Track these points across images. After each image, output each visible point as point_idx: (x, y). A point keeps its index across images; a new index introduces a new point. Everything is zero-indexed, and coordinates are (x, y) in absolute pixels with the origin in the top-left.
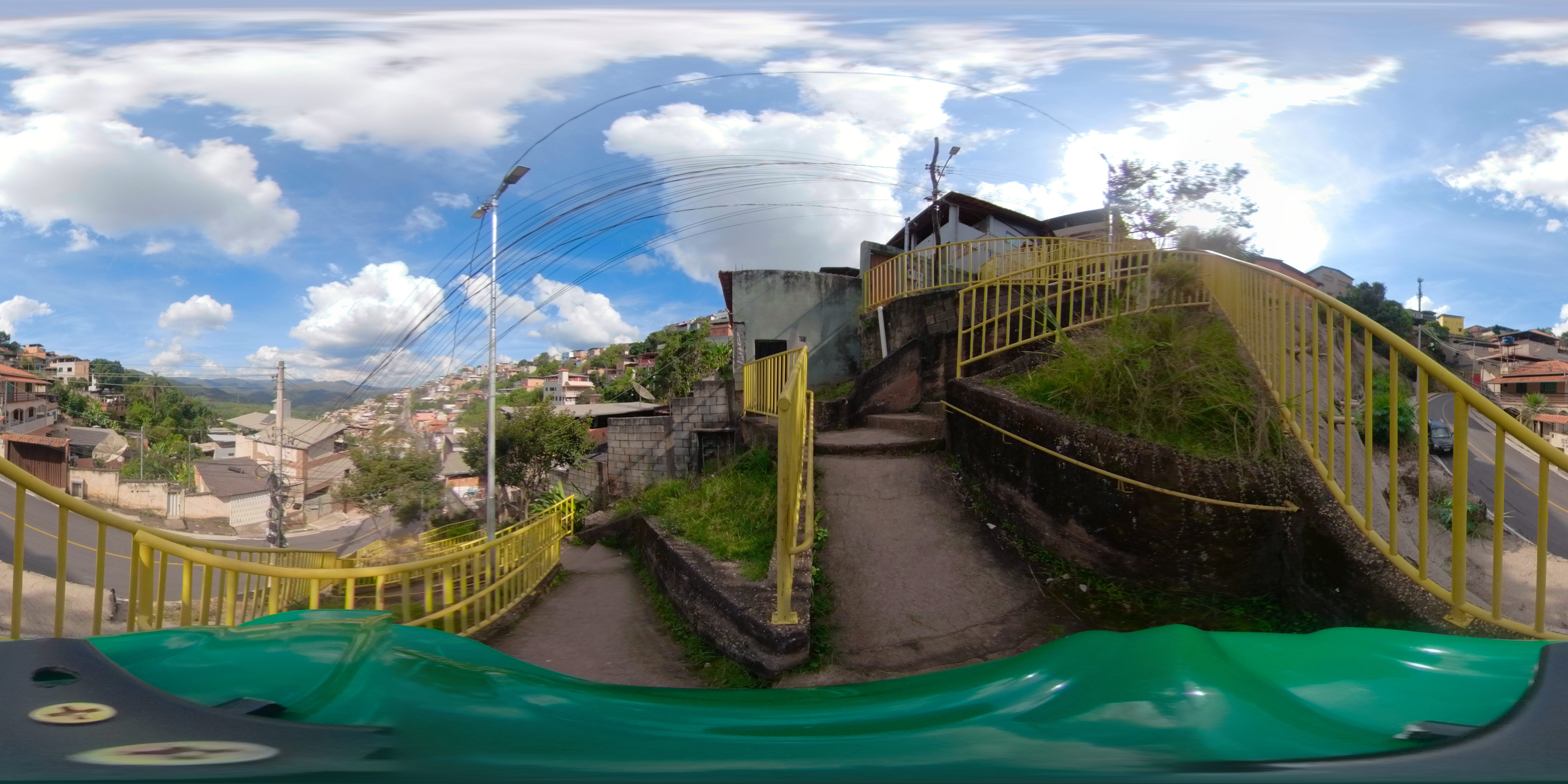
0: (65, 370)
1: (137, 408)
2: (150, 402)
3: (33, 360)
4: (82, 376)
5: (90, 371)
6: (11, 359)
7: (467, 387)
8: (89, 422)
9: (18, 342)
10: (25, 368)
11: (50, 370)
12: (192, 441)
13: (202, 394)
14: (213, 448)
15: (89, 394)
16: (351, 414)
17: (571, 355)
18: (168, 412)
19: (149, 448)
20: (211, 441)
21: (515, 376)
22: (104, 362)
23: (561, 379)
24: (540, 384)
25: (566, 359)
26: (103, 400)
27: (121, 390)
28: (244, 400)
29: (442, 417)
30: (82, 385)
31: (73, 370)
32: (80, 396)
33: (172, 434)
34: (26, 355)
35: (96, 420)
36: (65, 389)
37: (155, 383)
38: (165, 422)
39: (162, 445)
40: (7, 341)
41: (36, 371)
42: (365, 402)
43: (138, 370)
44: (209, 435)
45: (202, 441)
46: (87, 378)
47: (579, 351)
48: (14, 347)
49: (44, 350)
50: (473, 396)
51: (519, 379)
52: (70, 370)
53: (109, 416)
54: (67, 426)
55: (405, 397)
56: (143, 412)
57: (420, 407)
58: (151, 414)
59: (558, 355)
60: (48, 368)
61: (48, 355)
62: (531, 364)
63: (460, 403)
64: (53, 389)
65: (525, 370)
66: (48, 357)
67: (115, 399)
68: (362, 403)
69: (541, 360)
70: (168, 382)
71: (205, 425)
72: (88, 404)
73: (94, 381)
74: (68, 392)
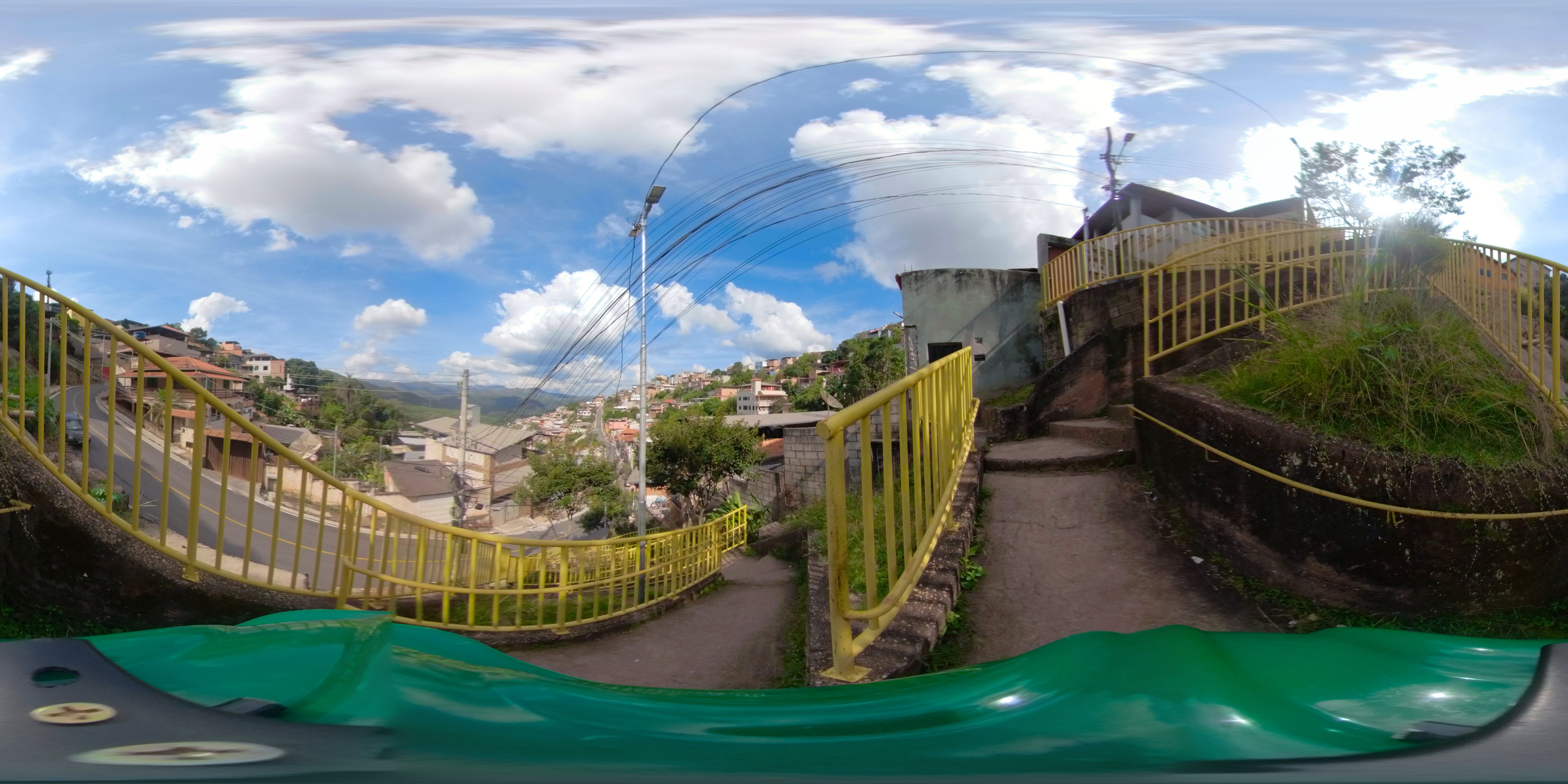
0: (261, 369)
1: (330, 409)
2: (344, 403)
3: (230, 357)
4: (278, 375)
5: (286, 370)
6: (208, 356)
7: (660, 396)
8: (284, 421)
9: (215, 339)
10: (222, 366)
11: (246, 368)
12: (384, 443)
13: (394, 397)
14: (404, 451)
15: (284, 393)
16: (542, 421)
17: (765, 364)
18: (361, 414)
19: (341, 449)
20: (401, 443)
21: (708, 385)
22: (300, 363)
23: (754, 388)
24: (733, 394)
25: (759, 368)
26: (297, 400)
27: (316, 390)
28: (436, 404)
29: (634, 426)
30: (278, 384)
31: (269, 368)
32: (275, 395)
33: (364, 436)
34: (223, 352)
35: (290, 418)
36: (261, 387)
37: (348, 384)
38: (358, 423)
39: (354, 445)
40: (204, 338)
41: (231, 369)
42: (558, 410)
43: (332, 371)
44: (400, 438)
45: (393, 443)
46: (282, 376)
47: (773, 360)
48: (211, 344)
49: (241, 348)
50: (667, 406)
51: (713, 389)
52: (266, 368)
53: (304, 415)
54: (262, 424)
55: (597, 406)
56: (336, 413)
57: (613, 415)
58: (344, 415)
59: (751, 364)
60: (244, 365)
61: (244, 352)
62: (724, 373)
63: (653, 412)
64: (249, 387)
65: (719, 379)
66: (244, 355)
67: (310, 399)
68: (554, 411)
69: (735, 370)
70: (361, 384)
71: (396, 428)
72: (283, 402)
73: (289, 381)
74: (264, 390)
